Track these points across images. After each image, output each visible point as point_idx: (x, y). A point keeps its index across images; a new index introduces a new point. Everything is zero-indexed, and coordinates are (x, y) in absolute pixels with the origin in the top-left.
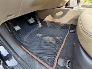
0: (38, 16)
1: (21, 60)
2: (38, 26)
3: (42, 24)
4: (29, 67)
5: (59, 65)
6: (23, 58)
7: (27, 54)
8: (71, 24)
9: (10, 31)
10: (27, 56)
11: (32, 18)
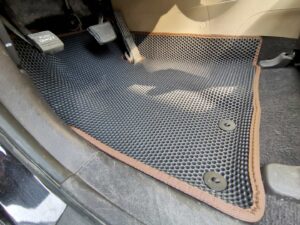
0: (124, 19)
1: (83, 190)
2: (130, 59)
3: (141, 53)
4: (130, 221)
5: (279, 196)
6: (89, 179)
7: (106, 162)
8: (264, 37)
9: (9, 45)
10: (107, 168)
11: (104, 21)
